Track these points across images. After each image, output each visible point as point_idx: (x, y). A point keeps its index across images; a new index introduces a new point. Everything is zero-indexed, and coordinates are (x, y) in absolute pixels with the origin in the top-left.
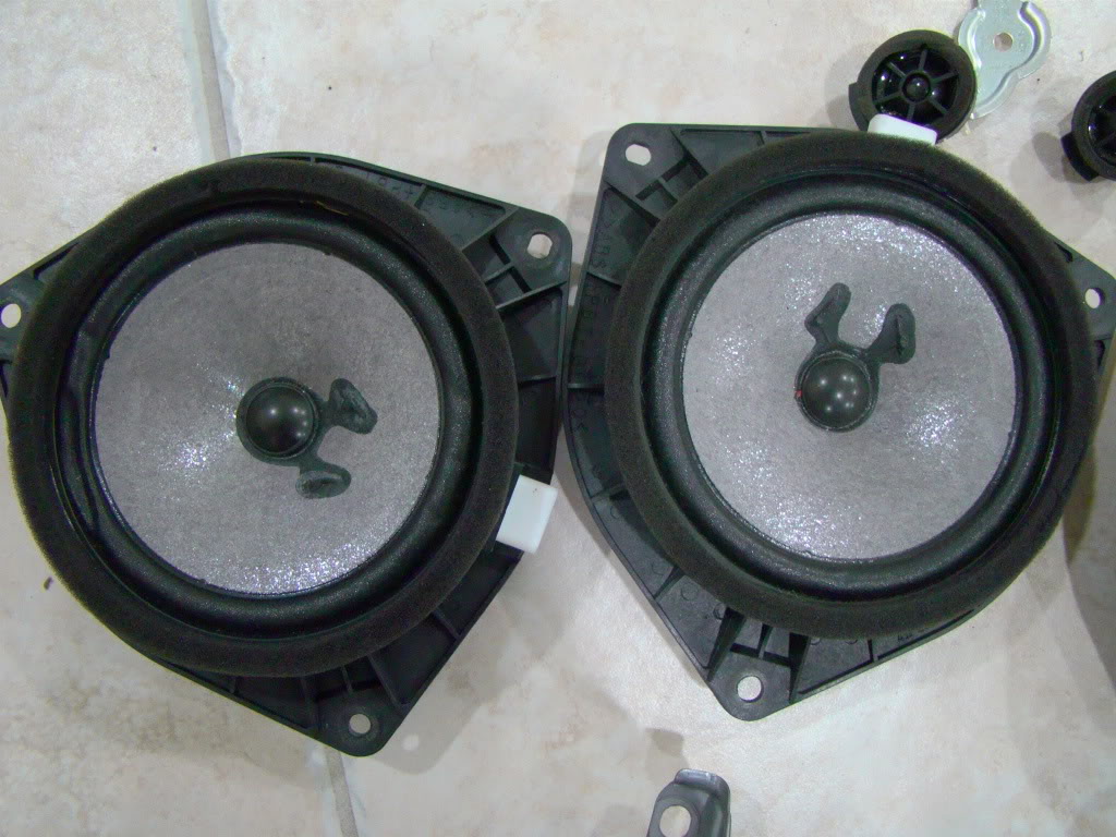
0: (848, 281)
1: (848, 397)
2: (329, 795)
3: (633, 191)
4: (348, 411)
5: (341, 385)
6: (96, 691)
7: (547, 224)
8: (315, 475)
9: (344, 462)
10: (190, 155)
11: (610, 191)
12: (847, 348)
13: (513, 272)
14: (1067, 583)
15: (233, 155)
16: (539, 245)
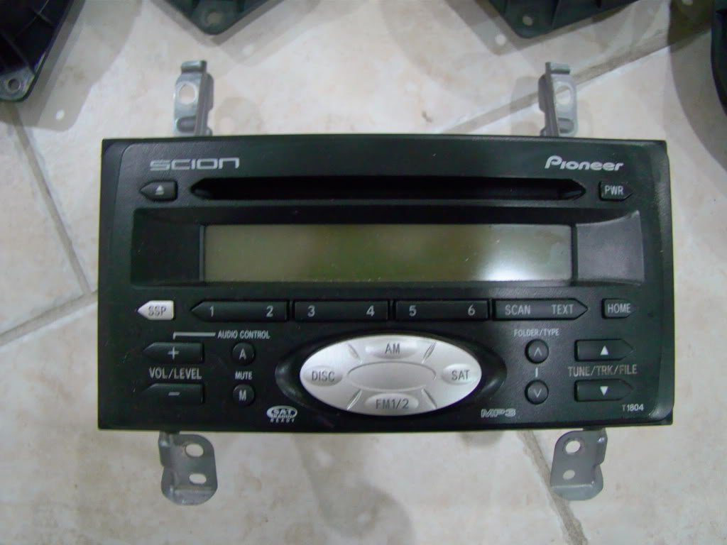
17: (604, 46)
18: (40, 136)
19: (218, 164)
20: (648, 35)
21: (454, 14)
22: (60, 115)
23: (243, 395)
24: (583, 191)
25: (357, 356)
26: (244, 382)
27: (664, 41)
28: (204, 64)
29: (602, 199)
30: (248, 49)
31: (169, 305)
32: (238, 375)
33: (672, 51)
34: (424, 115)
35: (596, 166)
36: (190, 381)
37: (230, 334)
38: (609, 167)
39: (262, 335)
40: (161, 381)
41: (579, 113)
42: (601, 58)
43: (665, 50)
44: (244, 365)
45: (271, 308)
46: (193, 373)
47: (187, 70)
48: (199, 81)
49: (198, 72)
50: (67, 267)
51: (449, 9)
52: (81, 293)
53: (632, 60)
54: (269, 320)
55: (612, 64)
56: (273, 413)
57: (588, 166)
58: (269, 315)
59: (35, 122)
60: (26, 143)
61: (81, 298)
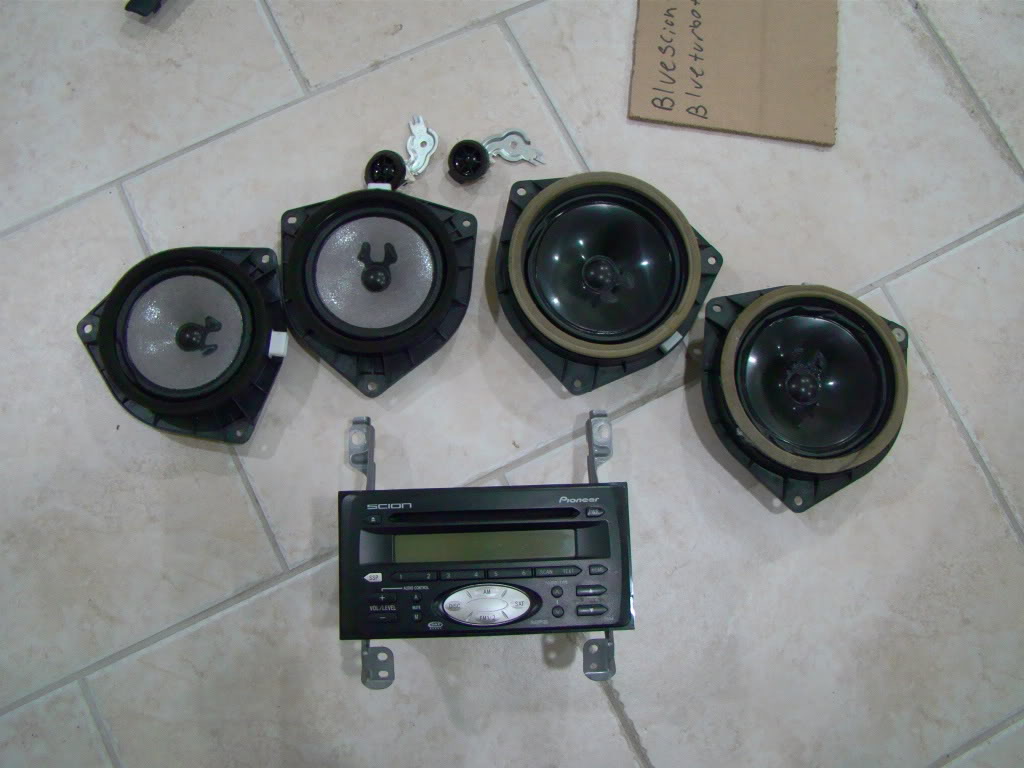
0: (368, 240)
1: (382, 280)
2: (239, 477)
3: (293, 232)
4: (212, 326)
5: (208, 318)
6: (144, 462)
7: (266, 251)
8: (206, 350)
9: (214, 342)
10: (137, 258)
11: (285, 234)
12: (377, 263)
13: (258, 269)
14: (497, 329)
15: (152, 254)
16: (265, 259)
17: (638, 388)
18: (249, 463)
19: (401, 506)
20: (669, 379)
21: (533, 372)
22: (264, 448)
23: (416, 617)
24: (578, 513)
25: (470, 596)
26: (417, 611)
27: (681, 381)
28: (368, 419)
29: (588, 517)
30: (393, 401)
31: (380, 575)
32: (414, 608)
33: (686, 389)
34: (514, 444)
35: (585, 500)
36: (391, 612)
37: (410, 588)
38: (592, 500)
39: (425, 588)
40: (376, 612)
41: (614, 442)
42: (636, 396)
43: (682, 388)
44: (417, 602)
45: (429, 575)
46: (392, 608)
47: (356, 422)
48: (365, 430)
49: (364, 424)
50: (272, 553)
51: (530, 368)
52: (282, 571)
53: (658, 397)
54: (428, 580)
55: (644, 401)
56: (432, 625)
57: (581, 500)
58: (428, 578)
59: (246, 454)
60: (240, 467)
61: (282, 574)
